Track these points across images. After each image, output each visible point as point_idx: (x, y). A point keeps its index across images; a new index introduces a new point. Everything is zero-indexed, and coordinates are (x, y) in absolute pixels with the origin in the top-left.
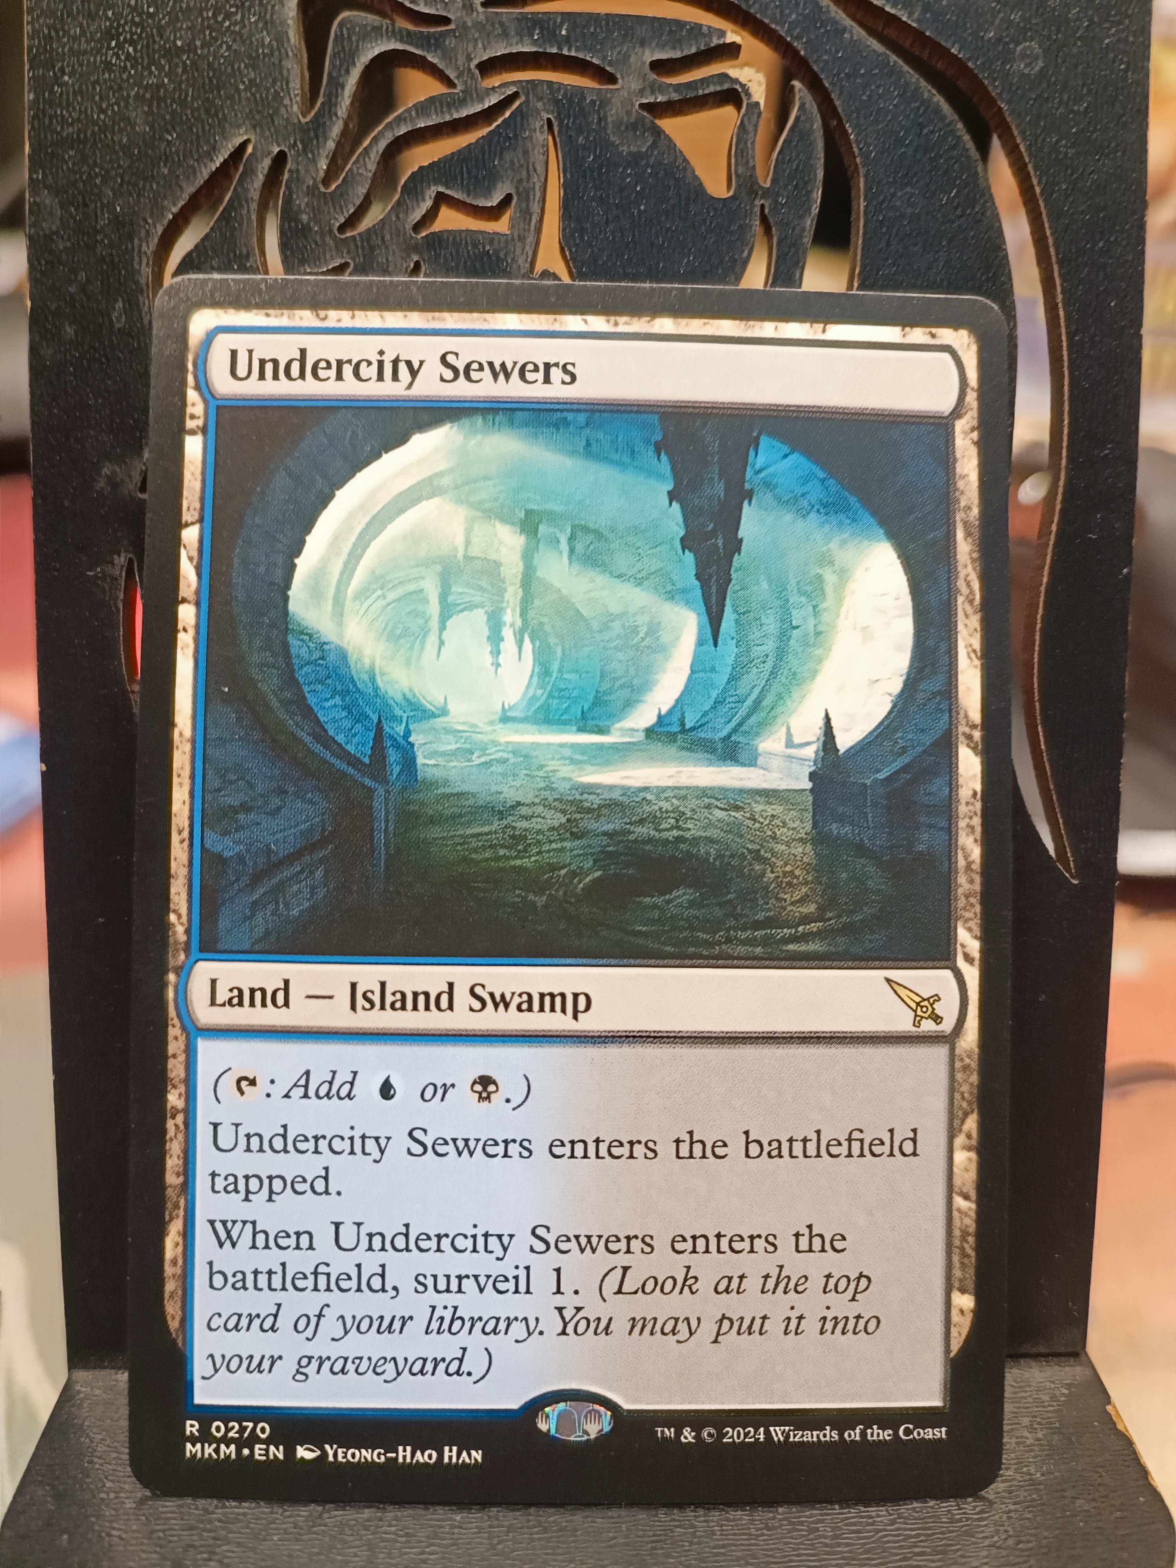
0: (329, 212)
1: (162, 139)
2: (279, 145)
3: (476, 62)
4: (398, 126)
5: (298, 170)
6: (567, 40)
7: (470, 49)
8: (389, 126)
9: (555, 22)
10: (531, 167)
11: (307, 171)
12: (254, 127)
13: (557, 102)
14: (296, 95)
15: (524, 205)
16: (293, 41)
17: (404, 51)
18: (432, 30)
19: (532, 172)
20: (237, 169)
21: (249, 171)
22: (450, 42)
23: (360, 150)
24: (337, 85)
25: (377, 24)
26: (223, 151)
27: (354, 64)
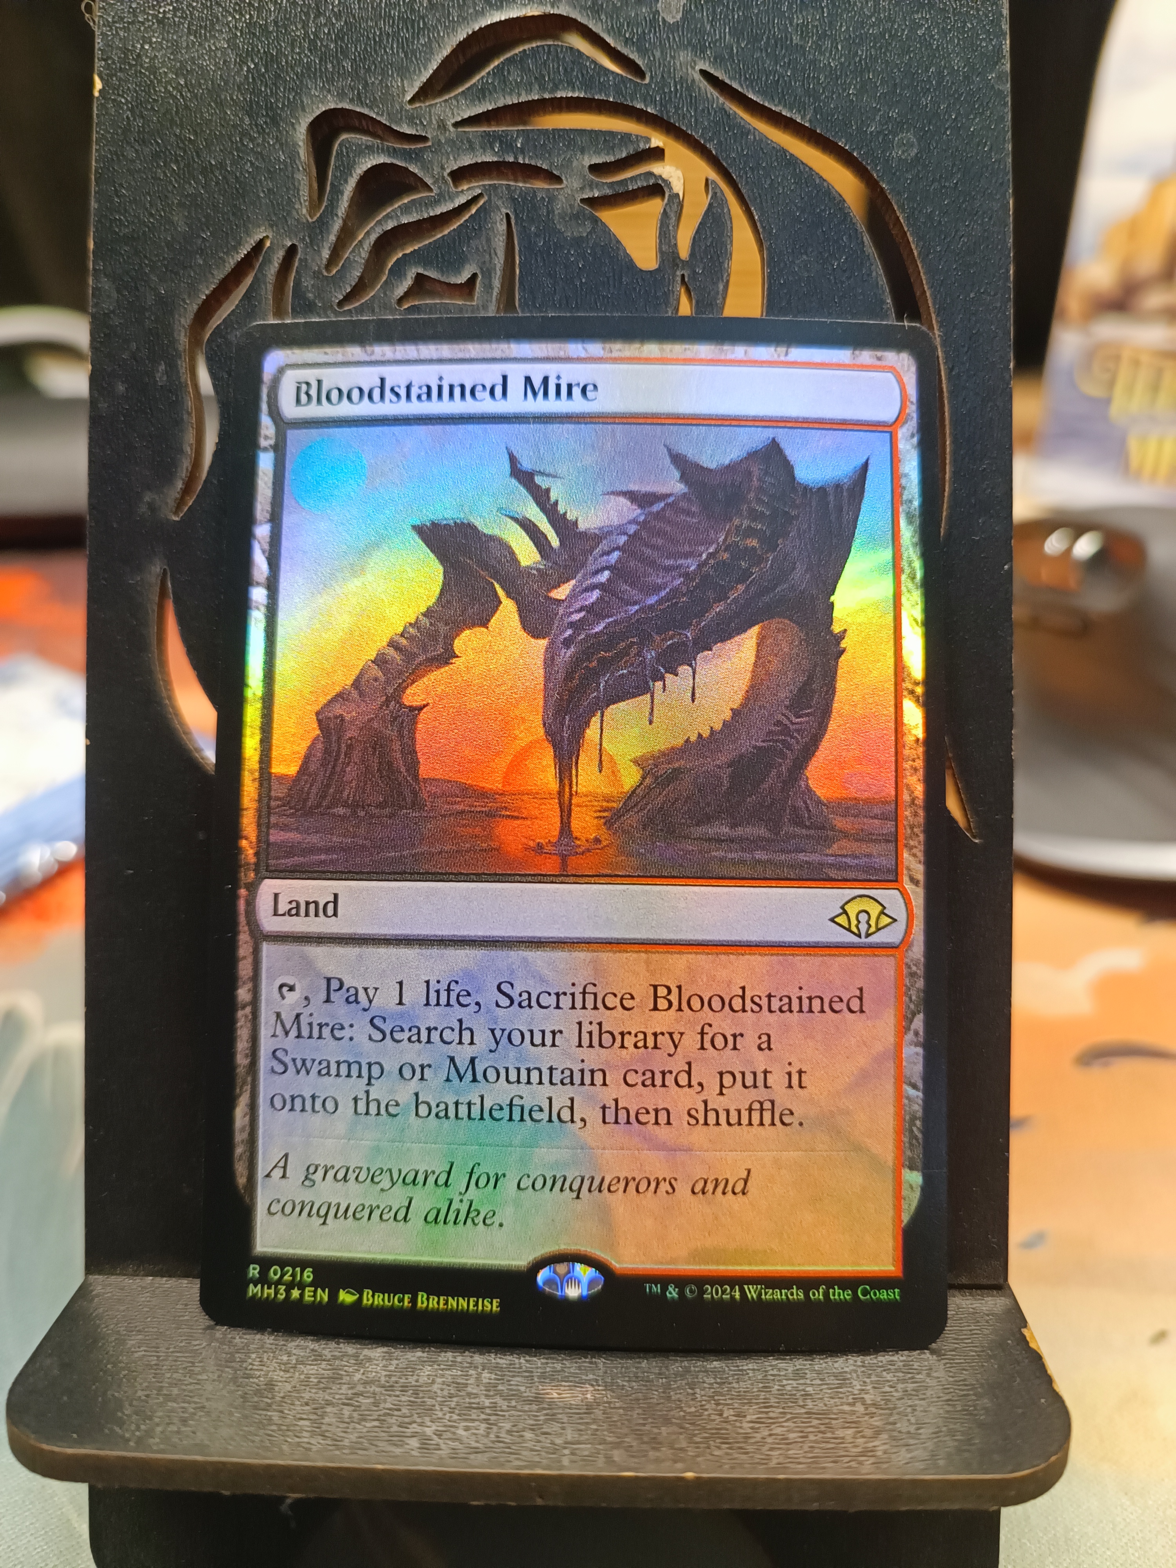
0: (330, 292)
1: (199, 236)
2: (291, 239)
3: (448, 171)
4: (386, 222)
5: (306, 259)
6: (522, 151)
7: (444, 161)
8: (379, 223)
9: (512, 137)
10: (492, 251)
11: (313, 260)
12: (271, 226)
13: (513, 200)
14: (305, 201)
15: (487, 282)
16: (303, 158)
17: (392, 164)
18: (413, 147)
19: (493, 256)
20: (258, 260)
21: (268, 261)
22: (428, 156)
23: (356, 242)
24: (337, 191)
25: (370, 143)
26: (246, 246)
27: (351, 175)
